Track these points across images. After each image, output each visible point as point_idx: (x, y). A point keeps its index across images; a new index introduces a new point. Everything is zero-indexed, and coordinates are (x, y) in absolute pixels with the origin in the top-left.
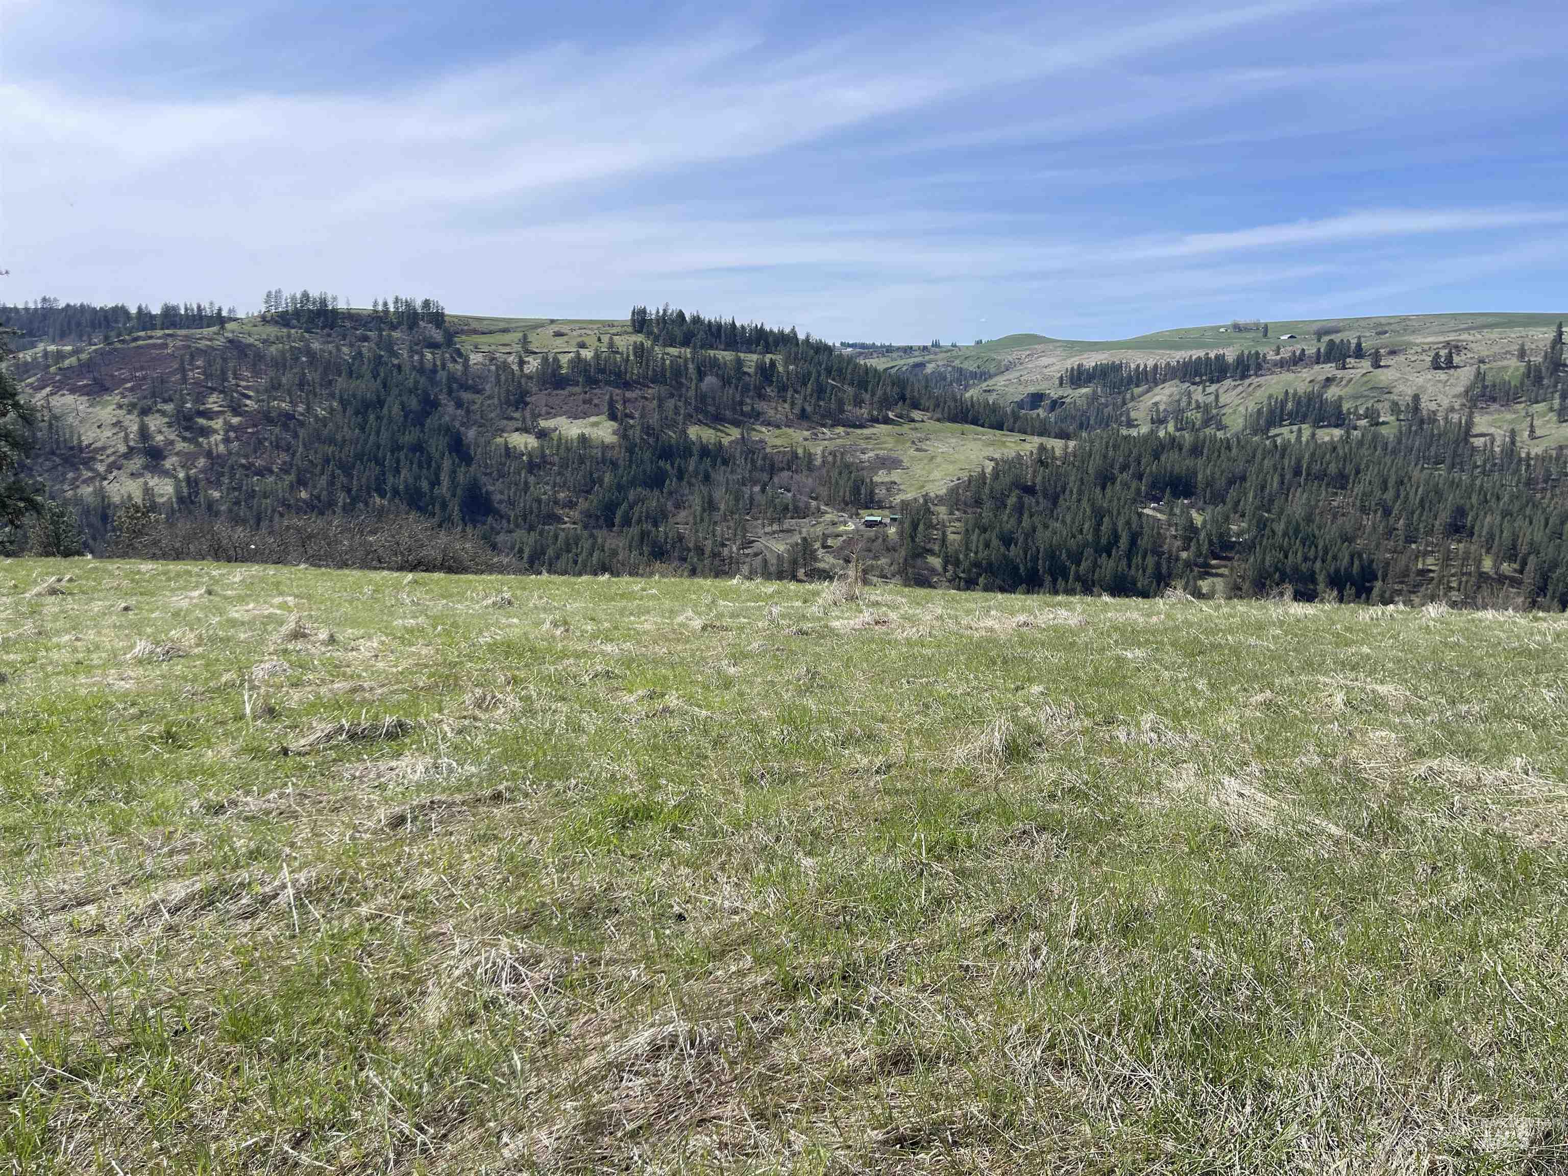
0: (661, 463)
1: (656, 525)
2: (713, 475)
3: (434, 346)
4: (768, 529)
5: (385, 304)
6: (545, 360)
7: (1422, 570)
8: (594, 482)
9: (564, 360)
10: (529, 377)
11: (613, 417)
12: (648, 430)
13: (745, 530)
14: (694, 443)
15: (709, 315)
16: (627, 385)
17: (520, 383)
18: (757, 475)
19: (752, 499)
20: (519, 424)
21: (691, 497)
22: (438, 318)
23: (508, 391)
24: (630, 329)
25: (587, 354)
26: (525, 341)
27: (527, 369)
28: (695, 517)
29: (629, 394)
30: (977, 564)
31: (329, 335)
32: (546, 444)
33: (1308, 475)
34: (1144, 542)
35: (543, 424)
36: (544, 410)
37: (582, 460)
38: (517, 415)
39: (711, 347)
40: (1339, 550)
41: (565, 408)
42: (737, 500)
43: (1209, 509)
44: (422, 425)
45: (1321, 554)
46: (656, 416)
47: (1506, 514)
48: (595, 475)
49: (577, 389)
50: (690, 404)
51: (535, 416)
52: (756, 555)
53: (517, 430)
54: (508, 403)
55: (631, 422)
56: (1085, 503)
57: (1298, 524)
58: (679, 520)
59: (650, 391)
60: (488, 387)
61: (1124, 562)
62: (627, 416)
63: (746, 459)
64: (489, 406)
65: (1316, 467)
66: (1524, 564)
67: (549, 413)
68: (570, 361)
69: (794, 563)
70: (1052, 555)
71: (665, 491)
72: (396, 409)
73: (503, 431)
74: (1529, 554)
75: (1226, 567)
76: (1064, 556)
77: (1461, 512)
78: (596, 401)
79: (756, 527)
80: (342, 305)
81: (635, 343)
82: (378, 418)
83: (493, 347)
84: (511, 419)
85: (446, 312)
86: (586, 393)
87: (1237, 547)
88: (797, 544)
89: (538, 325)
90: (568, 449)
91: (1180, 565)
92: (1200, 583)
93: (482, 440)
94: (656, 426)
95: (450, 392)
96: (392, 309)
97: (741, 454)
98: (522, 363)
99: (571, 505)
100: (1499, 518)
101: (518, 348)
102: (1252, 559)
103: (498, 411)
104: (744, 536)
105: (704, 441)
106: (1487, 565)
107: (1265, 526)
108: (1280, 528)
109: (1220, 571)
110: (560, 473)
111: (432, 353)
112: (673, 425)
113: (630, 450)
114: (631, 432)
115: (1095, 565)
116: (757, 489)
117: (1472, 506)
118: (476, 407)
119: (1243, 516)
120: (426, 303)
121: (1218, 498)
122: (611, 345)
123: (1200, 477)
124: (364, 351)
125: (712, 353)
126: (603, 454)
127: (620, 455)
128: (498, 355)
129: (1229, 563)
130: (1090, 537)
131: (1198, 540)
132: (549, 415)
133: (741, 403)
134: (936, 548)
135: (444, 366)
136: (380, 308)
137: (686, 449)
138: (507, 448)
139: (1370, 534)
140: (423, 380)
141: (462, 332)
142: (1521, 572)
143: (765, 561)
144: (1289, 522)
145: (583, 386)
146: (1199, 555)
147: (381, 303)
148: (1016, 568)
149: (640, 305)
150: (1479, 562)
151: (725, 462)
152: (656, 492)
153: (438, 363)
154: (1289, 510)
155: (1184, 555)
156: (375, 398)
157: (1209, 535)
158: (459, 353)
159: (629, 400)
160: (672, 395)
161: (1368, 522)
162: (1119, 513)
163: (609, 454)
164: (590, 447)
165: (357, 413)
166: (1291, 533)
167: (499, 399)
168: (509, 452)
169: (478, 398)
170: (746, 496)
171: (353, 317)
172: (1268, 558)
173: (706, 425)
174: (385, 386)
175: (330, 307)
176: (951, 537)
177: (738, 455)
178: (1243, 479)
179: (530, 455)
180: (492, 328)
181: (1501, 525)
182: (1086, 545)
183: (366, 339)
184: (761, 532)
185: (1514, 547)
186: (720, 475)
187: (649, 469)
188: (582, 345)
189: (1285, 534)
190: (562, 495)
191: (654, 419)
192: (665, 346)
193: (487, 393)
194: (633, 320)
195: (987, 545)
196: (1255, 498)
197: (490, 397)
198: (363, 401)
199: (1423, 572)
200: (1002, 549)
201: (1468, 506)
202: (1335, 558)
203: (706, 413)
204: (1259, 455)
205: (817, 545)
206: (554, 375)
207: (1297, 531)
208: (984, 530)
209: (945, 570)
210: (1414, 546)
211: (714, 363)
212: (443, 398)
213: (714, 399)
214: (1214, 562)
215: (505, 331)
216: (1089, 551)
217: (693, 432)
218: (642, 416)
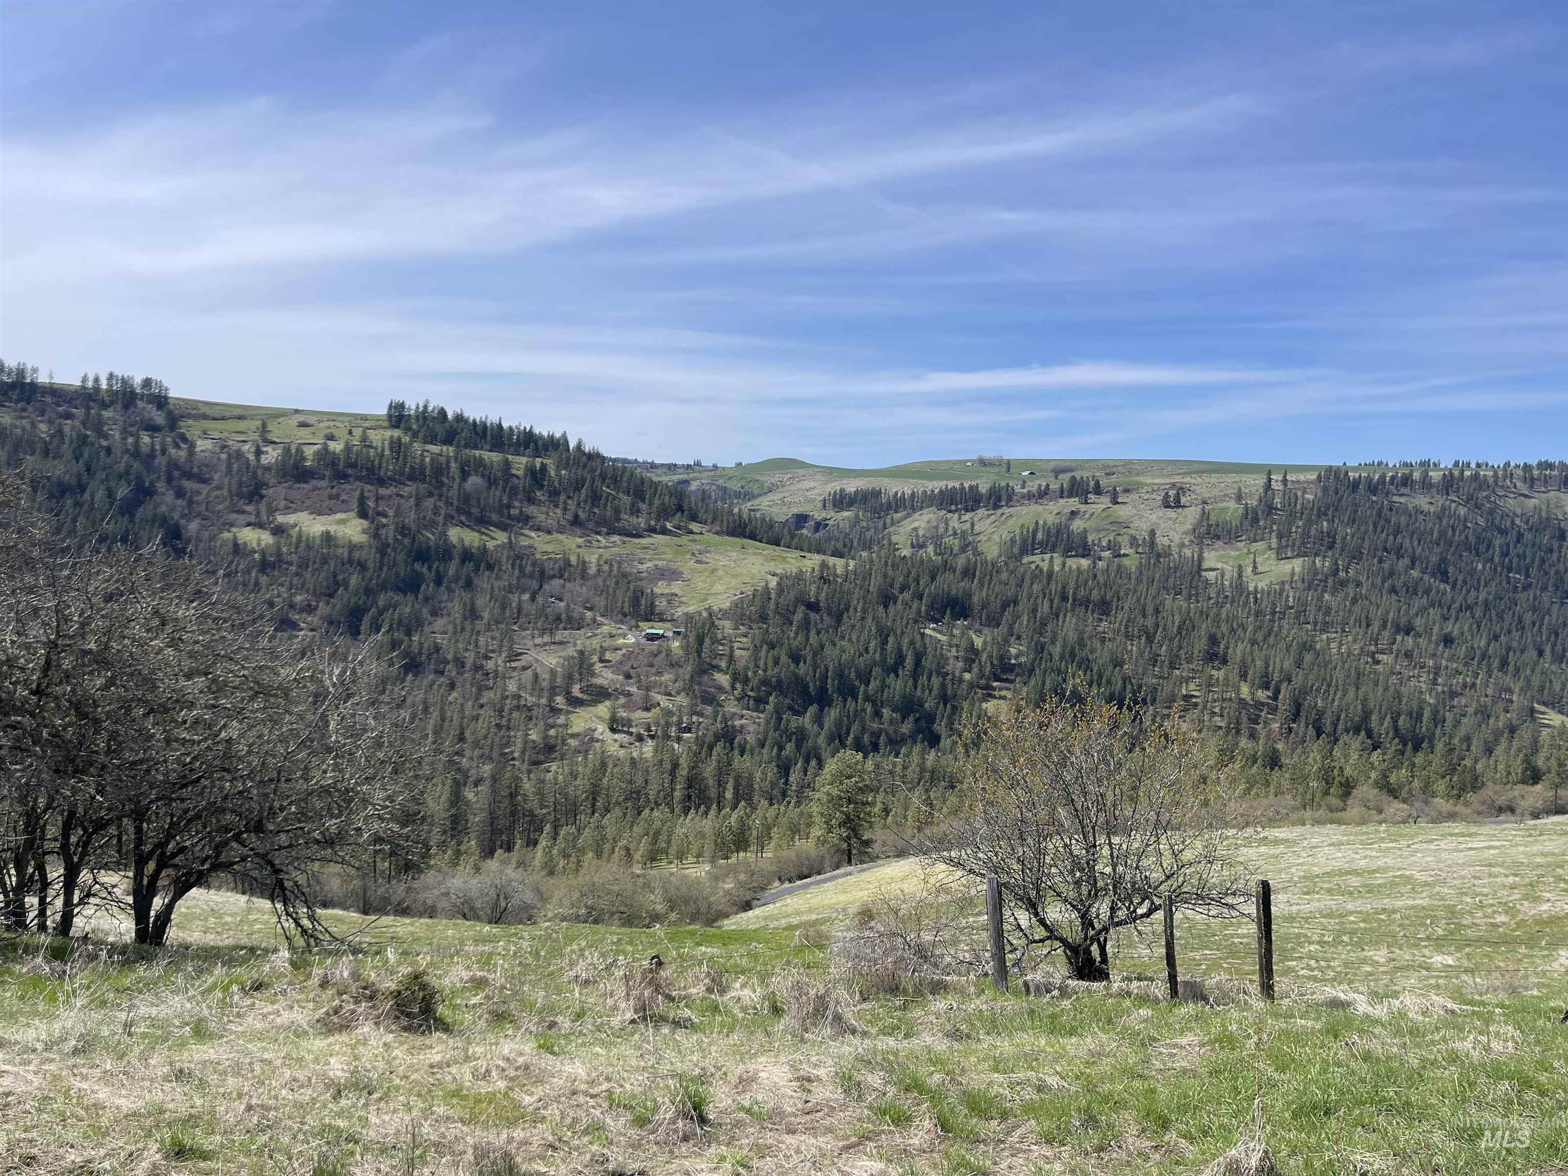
0: (417, 566)
1: (409, 634)
2: (476, 581)
3: (153, 428)
4: (538, 641)
5: (97, 380)
6: (287, 450)
7: (1186, 696)
8: (337, 584)
9: (309, 451)
10: (268, 469)
11: (363, 515)
12: (403, 530)
13: (511, 640)
14: (454, 546)
15: (474, 414)
16: (381, 482)
17: (255, 473)
18: (526, 581)
19: (520, 609)
20: (252, 519)
21: (450, 605)
22: (161, 401)
23: (240, 484)
24: (386, 424)
25: (336, 447)
26: (264, 429)
27: (265, 460)
28: (455, 626)
29: (382, 491)
30: (765, 682)
31: (24, 410)
32: (283, 541)
33: (1074, 600)
34: (928, 663)
35: (281, 519)
36: (283, 503)
37: (325, 561)
38: (249, 508)
39: (476, 447)
40: (1112, 674)
41: (308, 503)
42: (503, 607)
43: (986, 630)
44: (132, 516)
45: (1095, 677)
46: (413, 515)
47: (1253, 642)
48: (340, 578)
49: (322, 483)
50: (451, 504)
51: (272, 511)
52: (525, 668)
53: (249, 525)
54: (240, 495)
55: (384, 520)
56: (869, 620)
57: (1073, 648)
58: (435, 629)
59: (407, 488)
60: (216, 477)
61: (911, 682)
62: (379, 514)
63: (513, 565)
64: (217, 497)
65: (1082, 592)
66: (1277, 692)
67: (288, 508)
68: (316, 453)
69: (569, 678)
70: (841, 675)
71: (420, 596)
72: (100, 494)
73: (232, 525)
74: (1281, 681)
75: (1008, 689)
76: (853, 675)
77: (1213, 640)
78: (344, 497)
79: (523, 638)
80: (43, 378)
81: (392, 437)
82: (77, 504)
83: (225, 434)
84: (243, 512)
85: (172, 394)
86: (333, 487)
87: (1017, 670)
88: (573, 658)
89: (279, 414)
90: (309, 547)
91: (964, 686)
92: (984, 705)
93: (206, 535)
94: (413, 526)
95: (170, 480)
96: (104, 386)
97: (508, 558)
98: (259, 453)
99: (309, 609)
100: (1249, 646)
101: (256, 436)
102: (1033, 682)
103: (227, 503)
104: (511, 648)
105: (467, 543)
106: (1245, 690)
107: (1043, 649)
108: (1057, 650)
109: (1004, 693)
110: (297, 574)
111: (151, 437)
112: (433, 524)
113: (382, 550)
114: (383, 532)
115: (884, 686)
116: (526, 597)
117: (1223, 635)
118: (201, 497)
119: (1019, 638)
120: (147, 383)
121: (993, 621)
122: (364, 439)
123: (975, 599)
124: (67, 430)
125: (477, 453)
126: (350, 552)
127: (371, 557)
128: (230, 443)
129: (1012, 686)
130: (877, 656)
131: (980, 662)
132: (288, 510)
133: (509, 506)
134: (723, 664)
135: (164, 452)
136: (90, 384)
137: (446, 552)
138: (236, 545)
139: (1137, 661)
140: (136, 465)
141: (189, 416)
142: (1275, 698)
143: (536, 676)
144: (1064, 646)
145: (331, 481)
146: (982, 675)
147: (91, 378)
148: (806, 687)
149: (399, 399)
150: (1237, 689)
151: (490, 567)
152: (410, 597)
153: (158, 447)
154: (1061, 635)
155: (967, 676)
156: (74, 481)
157: (990, 657)
158: (184, 439)
159: (382, 497)
160: (431, 495)
161: (1134, 648)
162: (903, 633)
163: (356, 555)
164: (336, 546)
165: (51, 496)
166: (1067, 655)
167: (230, 491)
168: (237, 549)
169: (205, 489)
170: (514, 604)
171: (56, 393)
172: (1048, 681)
173: (468, 526)
174: (88, 470)
175: (28, 380)
176: (738, 653)
177: (504, 559)
178: (1016, 602)
179: (263, 553)
180: (227, 414)
181: (1252, 653)
182: (874, 663)
183: (69, 416)
184: (530, 643)
185: (1266, 675)
186: (484, 581)
187: (402, 573)
188: (331, 437)
189: (1062, 658)
190: (298, 598)
191: (410, 518)
192: (425, 443)
193: (215, 483)
194: (390, 416)
195: (776, 662)
196: (1028, 621)
197: (218, 488)
198: (60, 484)
199: (1188, 698)
200: (792, 667)
201: (1219, 635)
202: (1109, 682)
203: (469, 514)
204: (1027, 580)
205: (595, 658)
206: (296, 467)
207: (1073, 655)
208: (772, 646)
209: (734, 688)
210: (1177, 672)
211: (480, 462)
212: (161, 486)
213: (478, 501)
214: (995, 684)
215: (240, 418)
216: (877, 671)
217: (456, 534)
218: (397, 515)
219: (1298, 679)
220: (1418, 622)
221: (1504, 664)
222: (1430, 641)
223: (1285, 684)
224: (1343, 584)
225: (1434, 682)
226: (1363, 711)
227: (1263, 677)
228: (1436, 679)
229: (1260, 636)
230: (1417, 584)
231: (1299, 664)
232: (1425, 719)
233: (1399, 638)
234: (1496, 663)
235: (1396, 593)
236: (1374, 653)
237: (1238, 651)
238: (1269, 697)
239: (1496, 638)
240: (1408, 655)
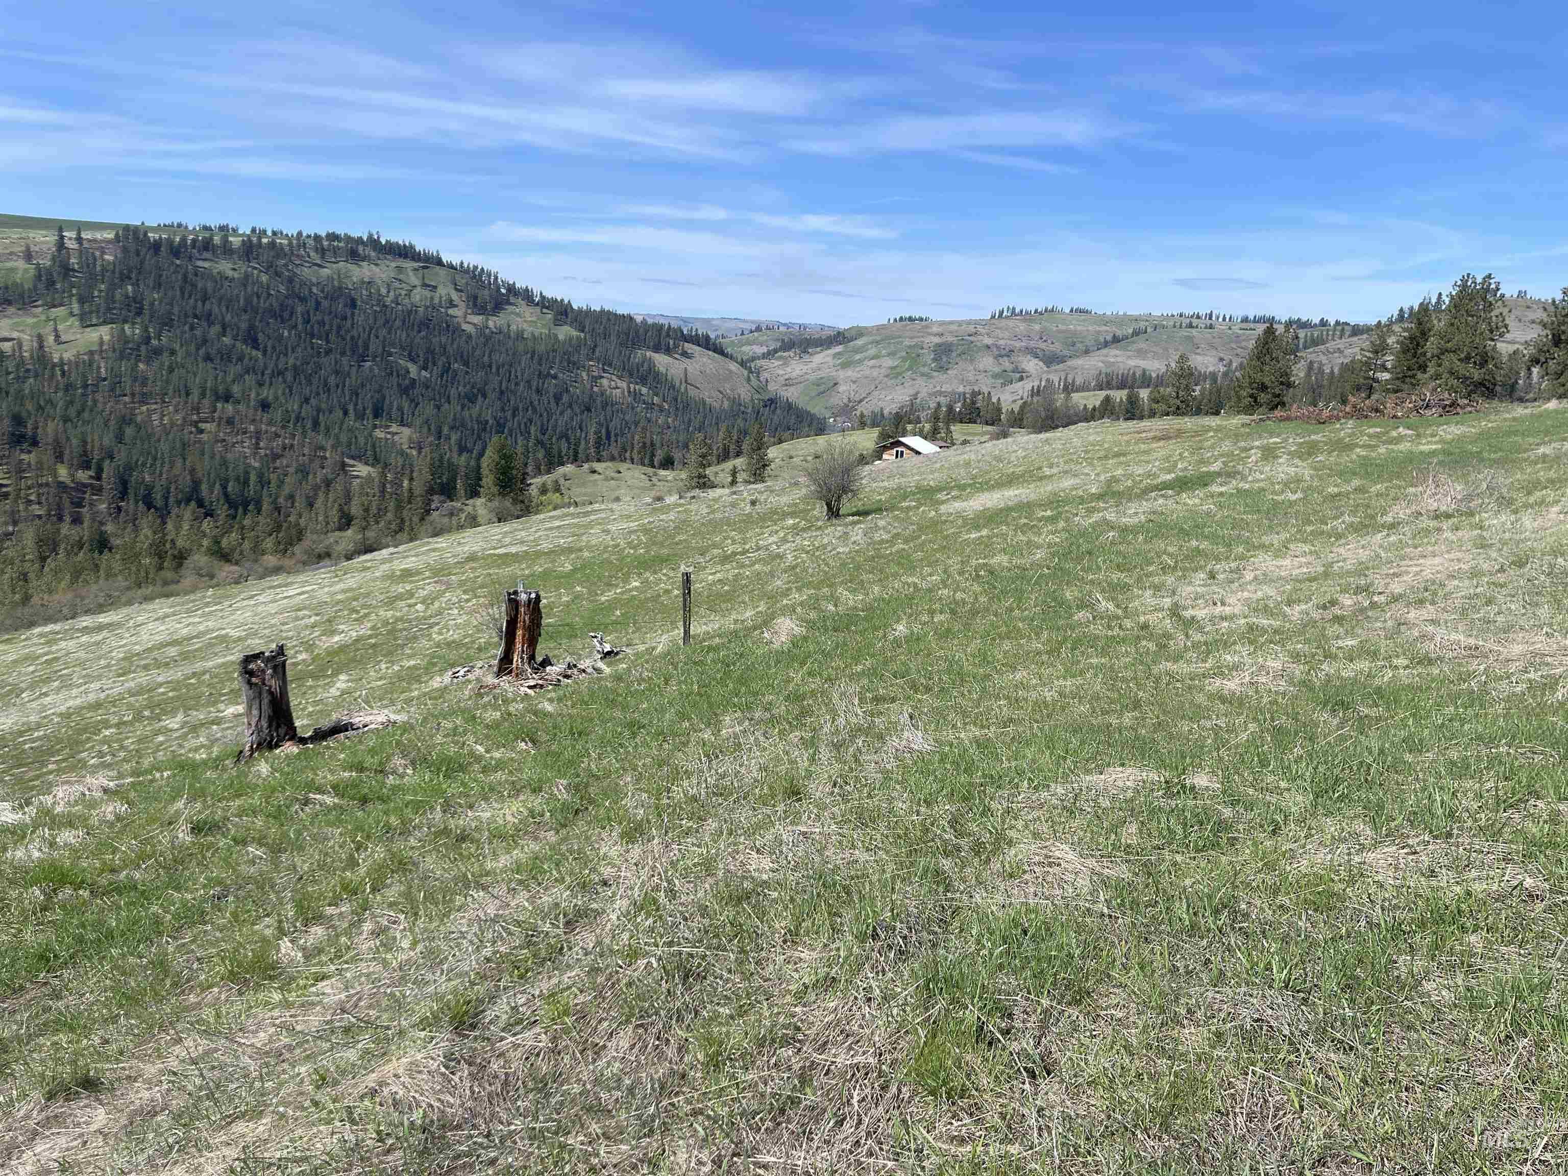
219: (121, 456)
220: (236, 389)
221: (316, 424)
222: (248, 406)
223: (107, 462)
224: (157, 352)
225: (257, 446)
226: (194, 482)
227: (81, 456)
228: (257, 444)
229: (72, 412)
230: (230, 351)
231: (120, 438)
232: (252, 483)
233: (219, 405)
234: (309, 425)
235: (211, 360)
236: (197, 422)
237: (50, 429)
238: (91, 477)
239: (307, 400)
240: (230, 422)
